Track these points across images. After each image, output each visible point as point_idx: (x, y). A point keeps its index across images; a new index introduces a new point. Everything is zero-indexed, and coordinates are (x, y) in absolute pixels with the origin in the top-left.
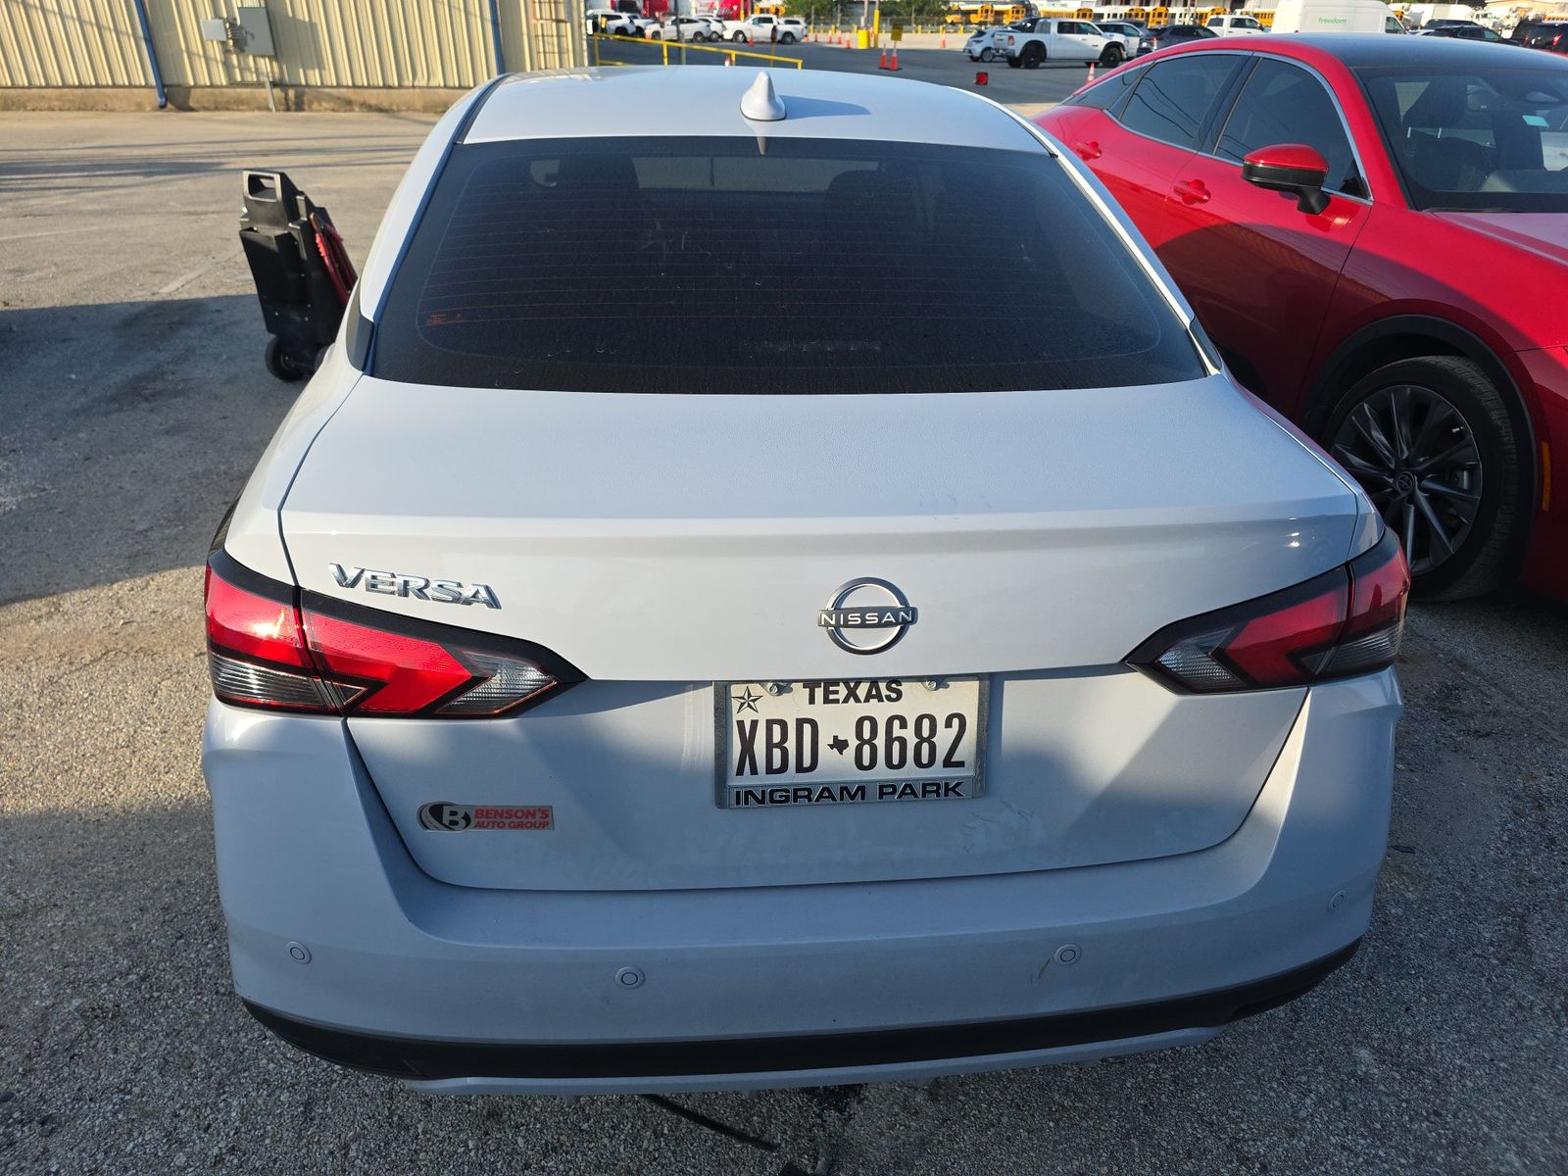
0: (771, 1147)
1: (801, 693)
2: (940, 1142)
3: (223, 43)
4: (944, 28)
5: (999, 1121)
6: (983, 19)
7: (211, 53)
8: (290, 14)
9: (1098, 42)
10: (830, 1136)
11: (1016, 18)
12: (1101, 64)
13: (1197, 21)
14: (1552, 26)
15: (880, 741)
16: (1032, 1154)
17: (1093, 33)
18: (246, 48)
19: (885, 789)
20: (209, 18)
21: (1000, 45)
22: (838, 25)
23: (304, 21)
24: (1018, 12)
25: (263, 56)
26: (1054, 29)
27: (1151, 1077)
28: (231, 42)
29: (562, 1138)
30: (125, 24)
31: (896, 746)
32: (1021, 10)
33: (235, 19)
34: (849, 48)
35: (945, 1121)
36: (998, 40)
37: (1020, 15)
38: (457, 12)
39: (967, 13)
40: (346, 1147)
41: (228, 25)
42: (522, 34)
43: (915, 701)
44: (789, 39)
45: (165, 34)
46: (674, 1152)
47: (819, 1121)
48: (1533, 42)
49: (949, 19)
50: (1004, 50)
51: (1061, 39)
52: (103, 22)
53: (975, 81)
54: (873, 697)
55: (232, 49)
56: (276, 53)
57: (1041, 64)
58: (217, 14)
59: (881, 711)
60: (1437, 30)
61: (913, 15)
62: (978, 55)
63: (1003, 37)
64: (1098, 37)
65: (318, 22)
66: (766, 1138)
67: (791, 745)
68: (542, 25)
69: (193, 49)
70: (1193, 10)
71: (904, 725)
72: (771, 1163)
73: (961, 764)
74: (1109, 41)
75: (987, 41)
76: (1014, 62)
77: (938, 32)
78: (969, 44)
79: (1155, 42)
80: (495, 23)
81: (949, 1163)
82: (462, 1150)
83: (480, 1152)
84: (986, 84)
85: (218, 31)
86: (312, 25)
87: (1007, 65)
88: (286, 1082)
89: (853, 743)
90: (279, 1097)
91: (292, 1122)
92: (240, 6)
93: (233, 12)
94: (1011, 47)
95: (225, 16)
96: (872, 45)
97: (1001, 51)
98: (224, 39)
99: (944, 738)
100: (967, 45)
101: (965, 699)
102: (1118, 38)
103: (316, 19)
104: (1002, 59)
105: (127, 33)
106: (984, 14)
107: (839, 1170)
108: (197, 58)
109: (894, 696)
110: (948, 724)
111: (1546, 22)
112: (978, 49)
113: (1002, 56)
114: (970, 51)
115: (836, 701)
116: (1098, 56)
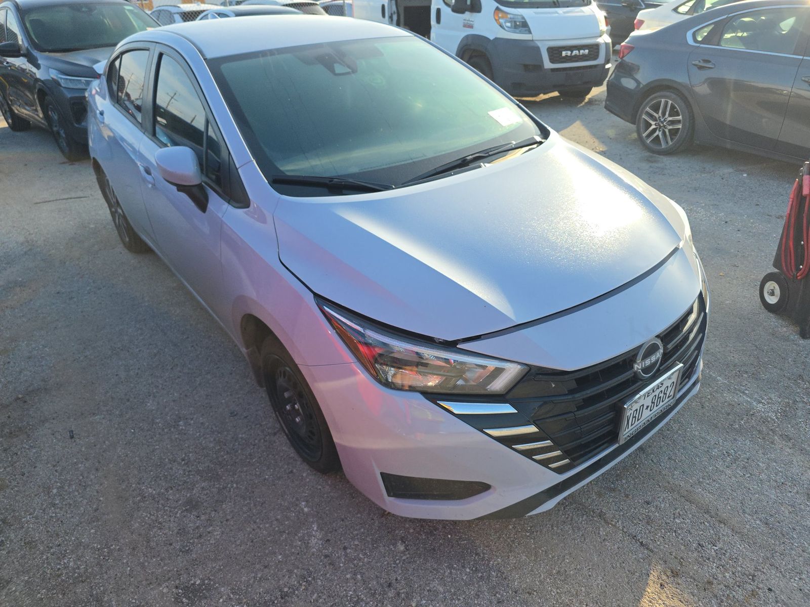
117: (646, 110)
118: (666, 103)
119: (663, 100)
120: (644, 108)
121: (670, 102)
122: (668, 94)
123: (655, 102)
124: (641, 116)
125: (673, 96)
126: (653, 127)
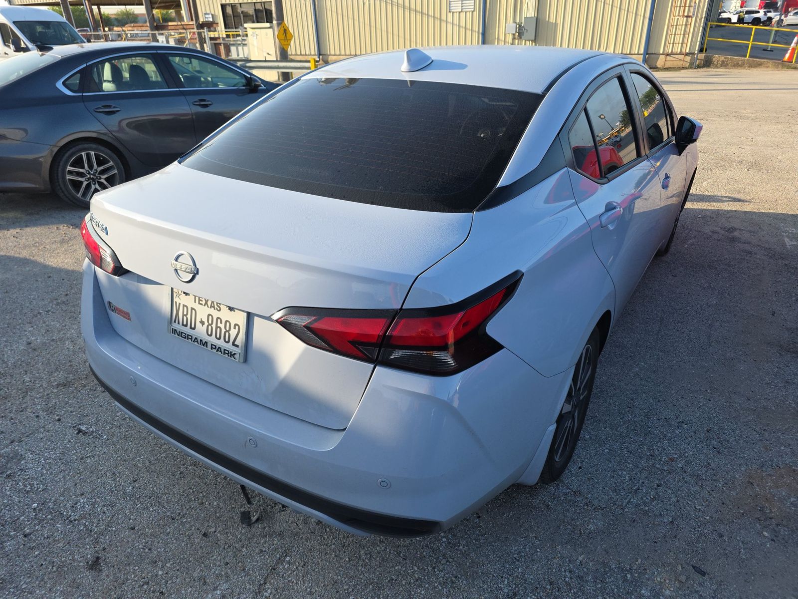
0: (249, 502)
1: (191, 298)
2: (302, 538)
3: (514, 35)
5: (331, 545)
7: (507, 40)
8: (547, 20)
10: (271, 512)
15: (214, 326)
16: (328, 563)
18: (523, 37)
19: (213, 347)
20: (511, 22)
23: (553, 23)
25: (529, 40)
27: (409, 571)
28: (517, 34)
30: (476, 28)
31: (218, 329)
33: (522, 23)
35: (312, 532)
38: (631, 14)
41: (518, 26)
42: (665, 24)
43: (225, 314)
45: (491, 31)
47: (273, 505)
52: (468, 27)
54: (212, 307)
55: (517, 37)
56: (535, 39)
58: (514, 22)
59: (216, 314)
65: (559, 23)
66: (252, 500)
67: (189, 316)
68: (678, 19)
69: (501, 38)
71: (221, 323)
72: (244, 508)
73: (237, 346)
80: (651, 20)
81: (296, 546)
82: (175, 450)
85: (512, 28)
86: (556, 24)
89: (206, 324)
92: (525, 16)
93: (522, 20)
95: (518, 22)
98: (514, 32)
99: (233, 333)
101: (240, 319)
103: (558, 22)
105: (476, 31)
107: (261, 523)
108: (501, 42)
109: (219, 309)
110: (235, 328)
115: (202, 304)
117: (67, 170)
118: (88, 156)
119: (83, 154)
120: (65, 168)
121: (93, 153)
122: (86, 146)
123: (73, 158)
124: (64, 178)
125: (94, 146)
126: (85, 183)
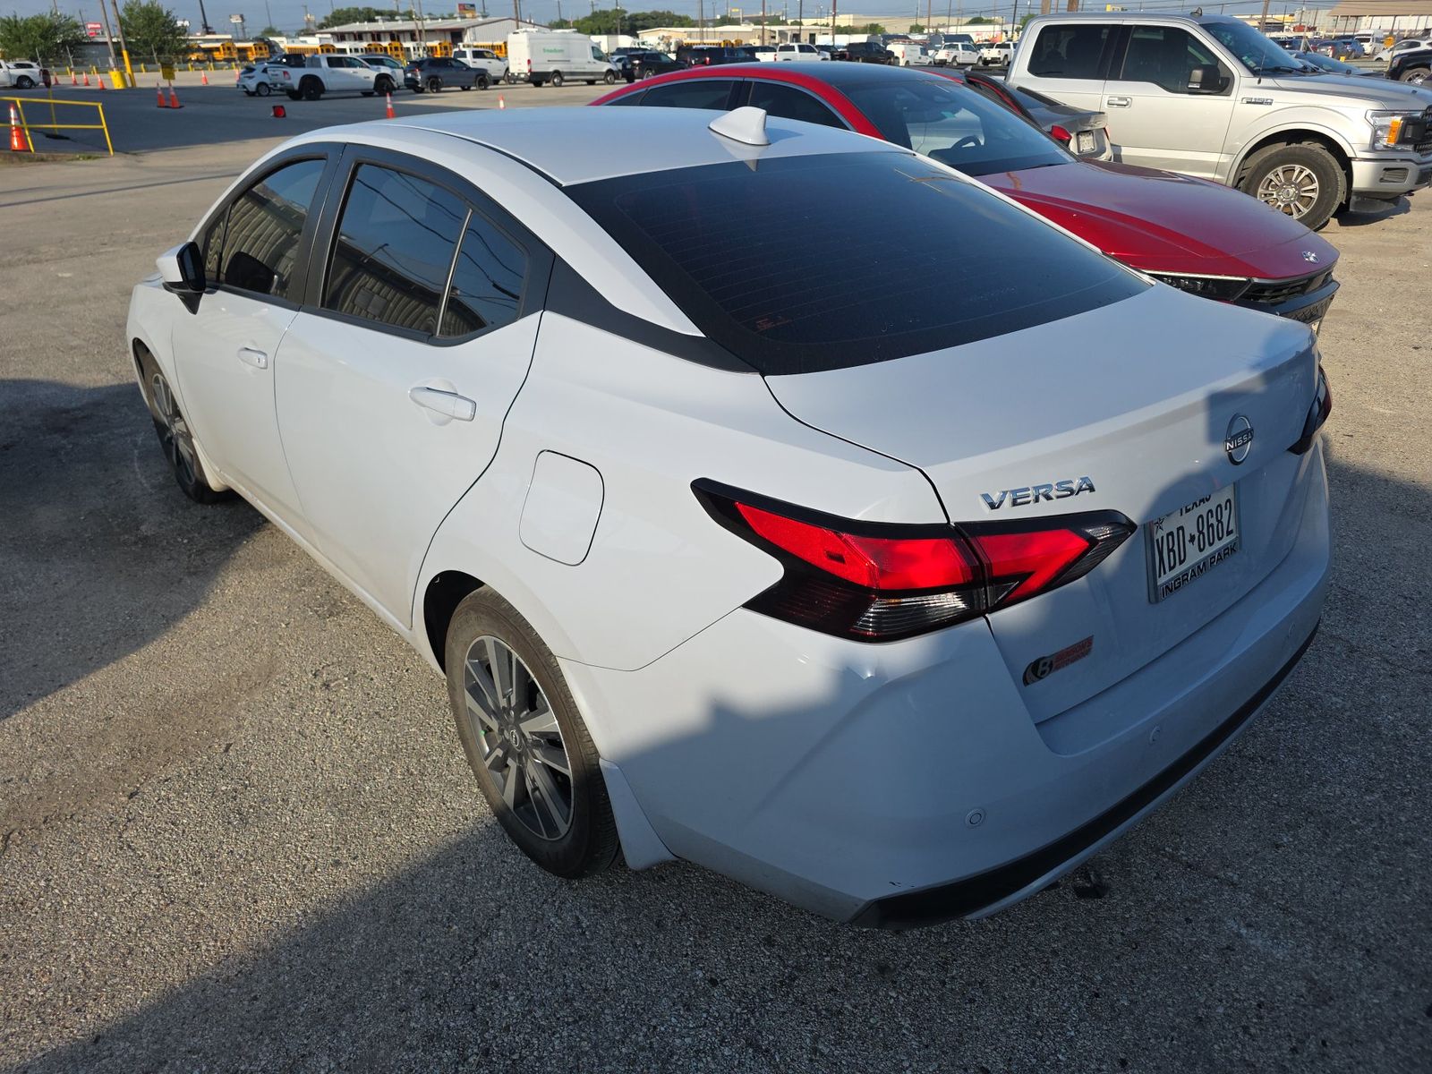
4: (192, 66)
6: (227, 56)
9: (369, 74)
11: (261, 54)
12: (376, 93)
13: (430, 53)
14: (702, 50)
17: (362, 67)
21: (275, 80)
22: (72, 67)
24: (260, 49)
26: (324, 63)
29: (941, 954)
32: (263, 47)
34: (103, 89)
36: (273, 75)
37: (264, 51)
39: (209, 51)
40: (815, 1050)
44: (26, 83)
46: (1011, 921)
48: (693, 62)
49: (194, 57)
50: (282, 84)
51: (333, 72)
53: (272, 114)
57: (322, 96)
60: (628, 55)
61: (155, 55)
62: (254, 90)
63: (276, 73)
64: (367, 69)
70: (423, 44)
74: (377, 73)
75: (259, 77)
76: (294, 95)
77: (188, 70)
78: (240, 80)
79: (418, 73)
82: (892, 1001)
83: (905, 994)
84: (284, 116)
87: (288, 98)
88: (714, 1043)
90: (723, 1054)
91: (756, 1062)
94: (288, 82)
96: (130, 85)
97: (279, 86)
100: (239, 81)
102: (385, 70)
104: (280, 93)
106: (227, 52)
111: (694, 47)
112: (252, 85)
113: (281, 90)
114: (244, 87)
116: (372, 87)
